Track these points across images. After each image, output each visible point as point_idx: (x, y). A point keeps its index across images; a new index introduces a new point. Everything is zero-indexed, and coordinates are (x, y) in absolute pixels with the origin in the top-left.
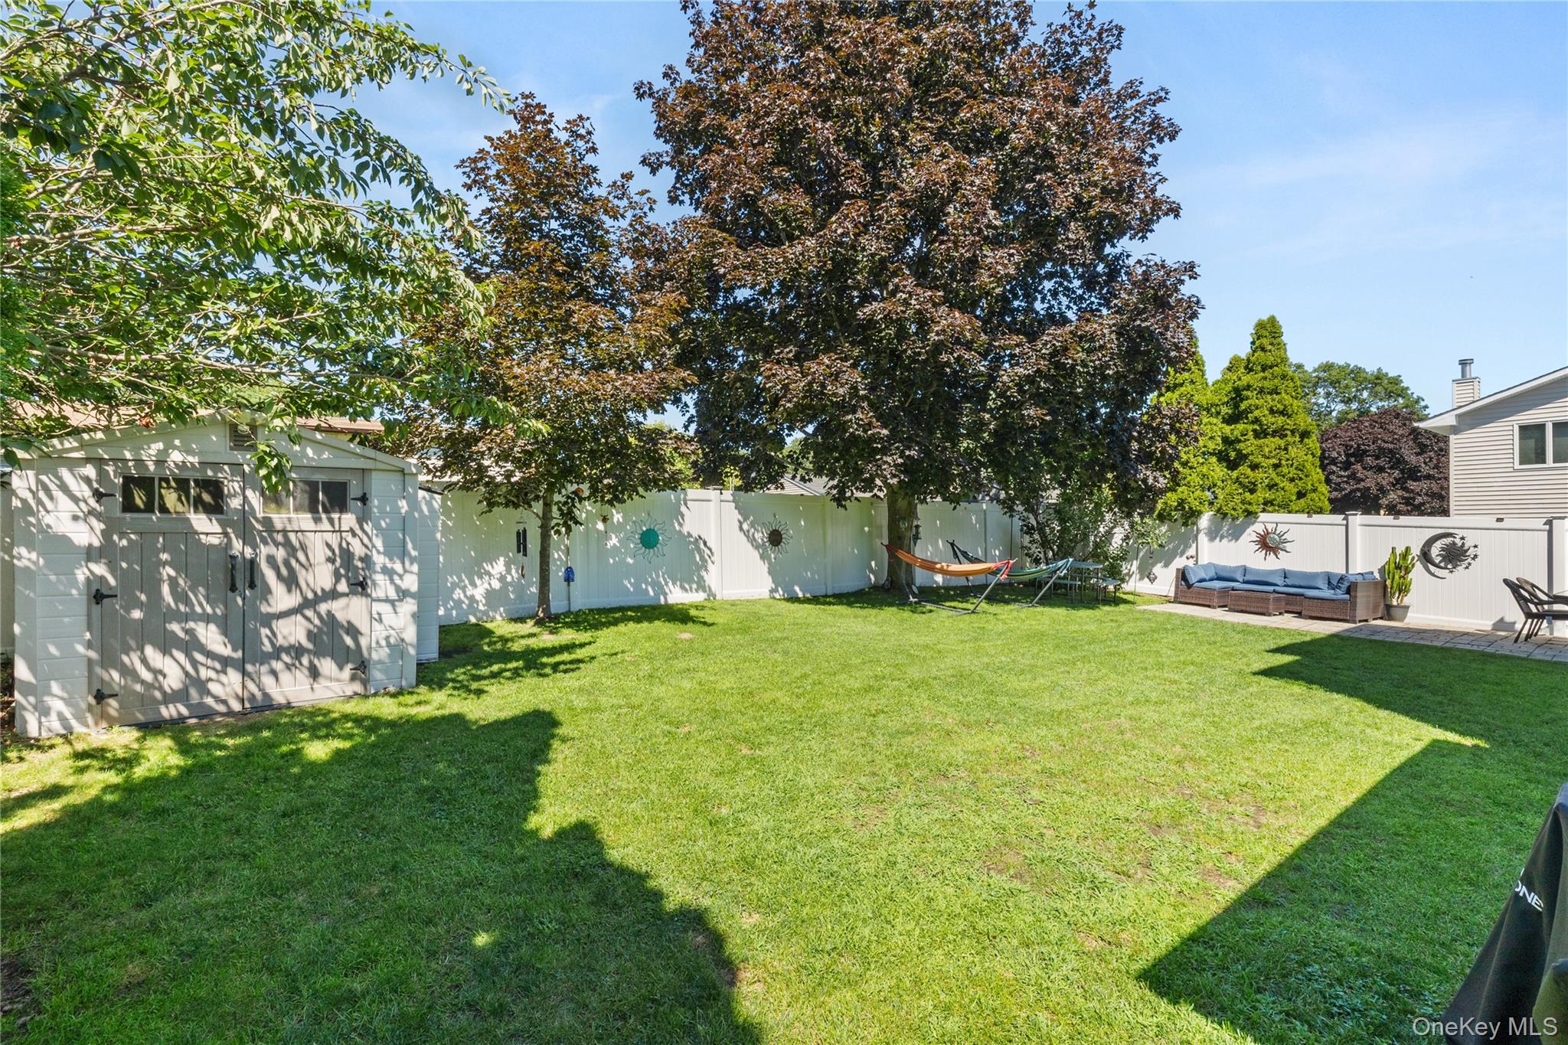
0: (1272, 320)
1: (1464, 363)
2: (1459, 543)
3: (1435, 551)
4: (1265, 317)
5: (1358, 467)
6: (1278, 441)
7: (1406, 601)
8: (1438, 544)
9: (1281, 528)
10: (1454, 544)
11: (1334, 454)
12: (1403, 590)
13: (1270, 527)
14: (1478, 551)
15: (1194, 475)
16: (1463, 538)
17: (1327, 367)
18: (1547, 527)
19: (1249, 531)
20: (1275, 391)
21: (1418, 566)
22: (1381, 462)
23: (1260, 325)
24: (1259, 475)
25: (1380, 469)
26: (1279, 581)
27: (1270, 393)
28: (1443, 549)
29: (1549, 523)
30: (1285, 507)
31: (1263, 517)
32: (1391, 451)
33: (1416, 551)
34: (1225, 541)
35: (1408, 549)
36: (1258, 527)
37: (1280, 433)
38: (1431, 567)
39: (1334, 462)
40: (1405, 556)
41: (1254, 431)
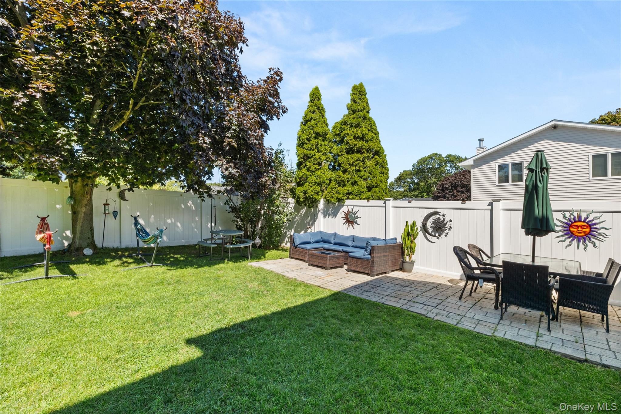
0: (361, 85)
1: (480, 140)
2: (442, 218)
3: (429, 224)
4: (358, 84)
5: (455, 191)
6: (359, 156)
7: (413, 258)
8: (431, 220)
9: (356, 209)
10: (439, 219)
11: (447, 186)
12: (412, 250)
13: (350, 208)
14: (452, 224)
15: (313, 176)
16: (444, 215)
17: (449, 156)
18: (490, 207)
19: (341, 211)
20: (358, 126)
21: (421, 234)
22: (463, 189)
23: (355, 88)
24: (347, 176)
25: (463, 192)
26: (350, 243)
27: (356, 127)
28: (433, 223)
29: (491, 204)
30: (358, 196)
31: (348, 202)
32: (466, 185)
33: (419, 225)
34: (330, 217)
35: (414, 222)
36: (345, 209)
37: (359, 151)
38: (428, 236)
39: (447, 189)
40: (413, 227)
41: (346, 149)
